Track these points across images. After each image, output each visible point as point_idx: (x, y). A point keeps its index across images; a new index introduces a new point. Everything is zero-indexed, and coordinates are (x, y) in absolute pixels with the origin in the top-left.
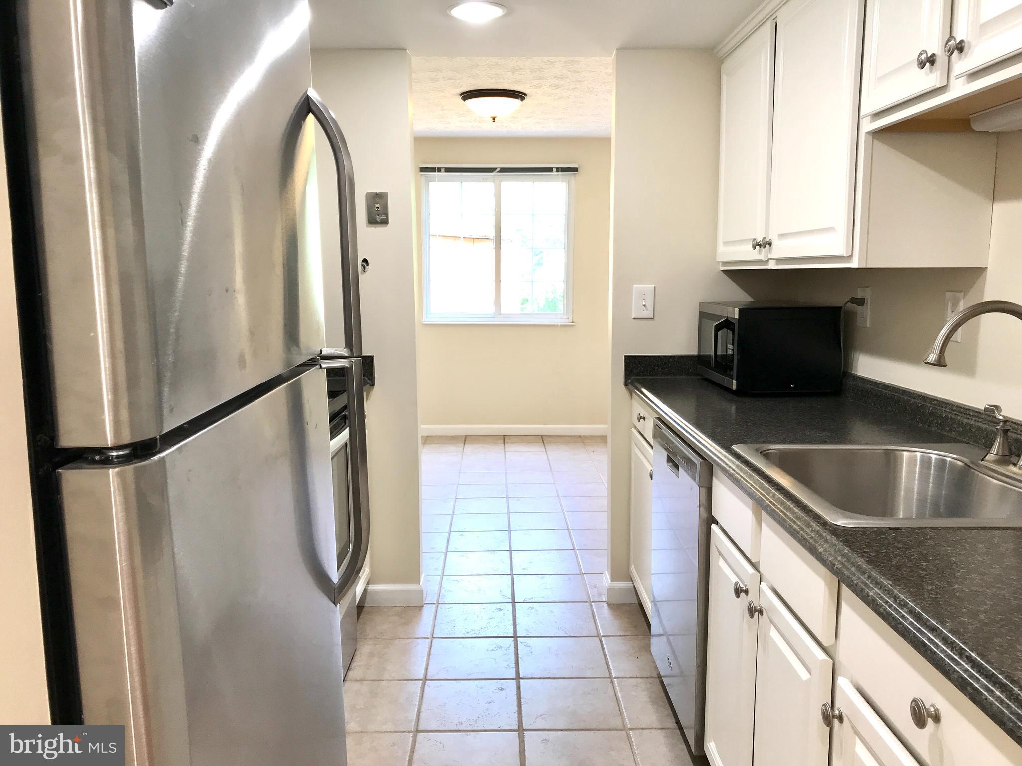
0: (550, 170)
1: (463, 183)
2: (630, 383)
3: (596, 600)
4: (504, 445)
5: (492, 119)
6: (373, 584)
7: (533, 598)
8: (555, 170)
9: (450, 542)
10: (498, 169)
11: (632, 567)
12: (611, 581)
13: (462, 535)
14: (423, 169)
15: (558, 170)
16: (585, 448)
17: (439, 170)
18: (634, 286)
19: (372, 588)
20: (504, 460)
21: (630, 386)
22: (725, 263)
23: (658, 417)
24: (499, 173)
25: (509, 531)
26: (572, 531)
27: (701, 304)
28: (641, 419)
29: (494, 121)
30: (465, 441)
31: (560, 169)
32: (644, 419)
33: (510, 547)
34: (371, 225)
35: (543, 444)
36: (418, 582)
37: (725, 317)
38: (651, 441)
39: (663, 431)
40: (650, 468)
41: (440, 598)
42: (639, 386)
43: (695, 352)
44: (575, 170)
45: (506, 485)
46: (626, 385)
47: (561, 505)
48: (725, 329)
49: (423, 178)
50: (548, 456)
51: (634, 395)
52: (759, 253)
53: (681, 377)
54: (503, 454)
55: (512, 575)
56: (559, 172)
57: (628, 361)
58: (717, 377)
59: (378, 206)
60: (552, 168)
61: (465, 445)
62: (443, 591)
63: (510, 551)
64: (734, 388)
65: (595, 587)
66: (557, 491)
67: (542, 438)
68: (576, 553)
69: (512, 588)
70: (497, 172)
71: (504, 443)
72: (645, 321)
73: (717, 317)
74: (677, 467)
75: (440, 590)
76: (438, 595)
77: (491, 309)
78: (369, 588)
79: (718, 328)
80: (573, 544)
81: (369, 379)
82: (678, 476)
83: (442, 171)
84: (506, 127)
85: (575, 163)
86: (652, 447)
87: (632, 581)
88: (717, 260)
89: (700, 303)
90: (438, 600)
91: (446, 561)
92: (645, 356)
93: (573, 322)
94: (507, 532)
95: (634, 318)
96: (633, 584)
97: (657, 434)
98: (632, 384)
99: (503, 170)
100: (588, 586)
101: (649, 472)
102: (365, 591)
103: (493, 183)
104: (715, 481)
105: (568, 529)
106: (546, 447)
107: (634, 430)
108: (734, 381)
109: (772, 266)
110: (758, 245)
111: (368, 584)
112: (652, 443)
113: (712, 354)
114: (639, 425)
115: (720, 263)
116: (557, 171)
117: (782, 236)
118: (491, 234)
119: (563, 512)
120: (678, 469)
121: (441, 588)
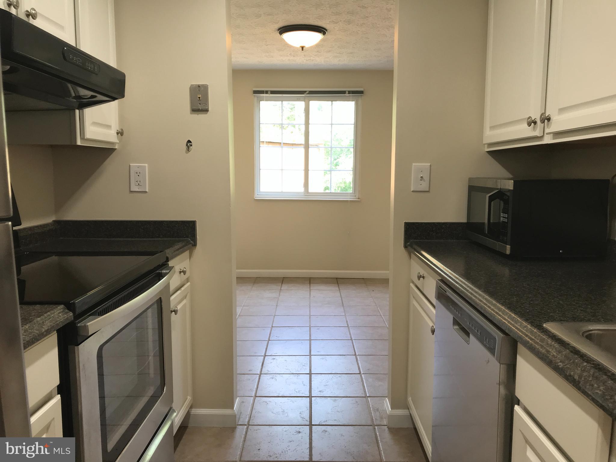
0: (344, 92)
1: (283, 102)
2: (409, 245)
3: (378, 422)
4: (310, 285)
5: (301, 48)
6: (196, 408)
7: (326, 421)
8: (347, 92)
9: (264, 365)
10: (307, 92)
11: (410, 399)
12: (391, 409)
13: (274, 359)
14: (255, 92)
15: (350, 92)
16: (367, 287)
17: (267, 92)
18: (413, 164)
19: (195, 411)
20: (309, 297)
21: (409, 247)
22: (491, 145)
23: (440, 278)
24: (308, 95)
25: (310, 355)
26: (358, 357)
27: (470, 180)
28: (421, 277)
29: (303, 50)
30: (283, 281)
31: (351, 92)
32: (423, 277)
33: (310, 370)
34: (193, 112)
35: (337, 284)
36: (232, 407)
37: (498, 189)
38: (434, 301)
39: (447, 293)
40: (431, 324)
41: (251, 419)
42: (418, 248)
43: (464, 220)
44: (361, 92)
45: (310, 316)
46: (406, 247)
47: (350, 334)
48: (497, 200)
49: (256, 99)
50: (340, 294)
51: (412, 255)
52: (534, 130)
53: (452, 240)
54: (309, 291)
55: (310, 397)
56: (350, 94)
57: (408, 227)
58: (490, 242)
59: (200, 96)
60: (345, 91)
61: (283, 285)
62: (254, 411)
63: (310, 374)
64: (508, 252)
65: (378, 410)
66: (347, 322)
67: (337, 280)
68: (361, 376)
69: (310, 410)
70: (307, 94)
71: (310, 283)
72: (422, 194)
73: (489, 190)
74: (468, 334)
75: (252, 411)
76: (250, 416)
77: (302, 190)
78: (192, 411)
79: (491, 199)
80: (359, 369)
81: (192, 240)
82: (468, 342)
83: (268, 93)
84: (313, 60)
85: (362, 88)
86: (434, 306)
87: (409, 409)
88: (483, 143)
89: (469, 178)
90: (249, 421)
91: (259, 383)
92: (422, 223)
93: (359, 199)
94: (309, 356)
95: (413, 191)
96: (409, 411)
97: (441, 296)
98: (411, 246)
99: (311, 92)
100: (371, 409)
101: (431, 328)
102: (188, 416)
103: (304, 102)
104: (519, 359)
105: (355, 355)
106: (339, 287)
107: (412, 285)
108: (508, 247)
109: (548, 140)
110: (533, 122)
111: (191, 407)
112: (434, 303)
113: (486, 221)
114: (419, 283)
115: (486, 146)
116: (348, 94)
117: (562, 110)
118: (303, 141)
119: (351, 339)
120: (469, 336)
121: (252, 409)
